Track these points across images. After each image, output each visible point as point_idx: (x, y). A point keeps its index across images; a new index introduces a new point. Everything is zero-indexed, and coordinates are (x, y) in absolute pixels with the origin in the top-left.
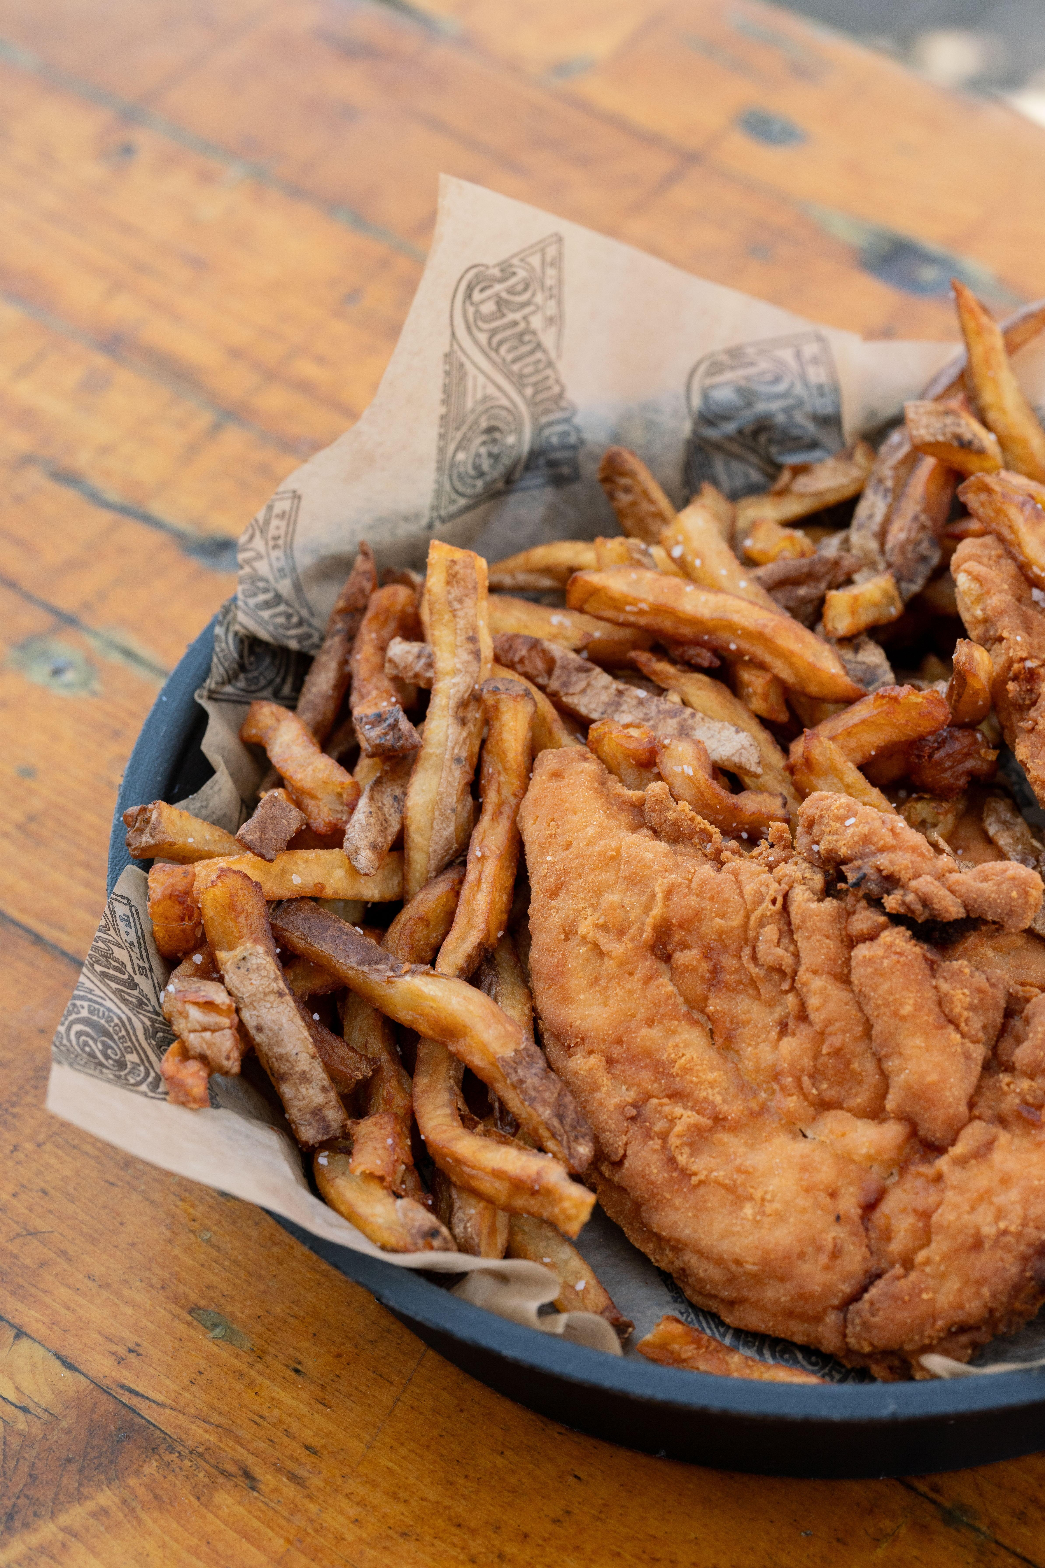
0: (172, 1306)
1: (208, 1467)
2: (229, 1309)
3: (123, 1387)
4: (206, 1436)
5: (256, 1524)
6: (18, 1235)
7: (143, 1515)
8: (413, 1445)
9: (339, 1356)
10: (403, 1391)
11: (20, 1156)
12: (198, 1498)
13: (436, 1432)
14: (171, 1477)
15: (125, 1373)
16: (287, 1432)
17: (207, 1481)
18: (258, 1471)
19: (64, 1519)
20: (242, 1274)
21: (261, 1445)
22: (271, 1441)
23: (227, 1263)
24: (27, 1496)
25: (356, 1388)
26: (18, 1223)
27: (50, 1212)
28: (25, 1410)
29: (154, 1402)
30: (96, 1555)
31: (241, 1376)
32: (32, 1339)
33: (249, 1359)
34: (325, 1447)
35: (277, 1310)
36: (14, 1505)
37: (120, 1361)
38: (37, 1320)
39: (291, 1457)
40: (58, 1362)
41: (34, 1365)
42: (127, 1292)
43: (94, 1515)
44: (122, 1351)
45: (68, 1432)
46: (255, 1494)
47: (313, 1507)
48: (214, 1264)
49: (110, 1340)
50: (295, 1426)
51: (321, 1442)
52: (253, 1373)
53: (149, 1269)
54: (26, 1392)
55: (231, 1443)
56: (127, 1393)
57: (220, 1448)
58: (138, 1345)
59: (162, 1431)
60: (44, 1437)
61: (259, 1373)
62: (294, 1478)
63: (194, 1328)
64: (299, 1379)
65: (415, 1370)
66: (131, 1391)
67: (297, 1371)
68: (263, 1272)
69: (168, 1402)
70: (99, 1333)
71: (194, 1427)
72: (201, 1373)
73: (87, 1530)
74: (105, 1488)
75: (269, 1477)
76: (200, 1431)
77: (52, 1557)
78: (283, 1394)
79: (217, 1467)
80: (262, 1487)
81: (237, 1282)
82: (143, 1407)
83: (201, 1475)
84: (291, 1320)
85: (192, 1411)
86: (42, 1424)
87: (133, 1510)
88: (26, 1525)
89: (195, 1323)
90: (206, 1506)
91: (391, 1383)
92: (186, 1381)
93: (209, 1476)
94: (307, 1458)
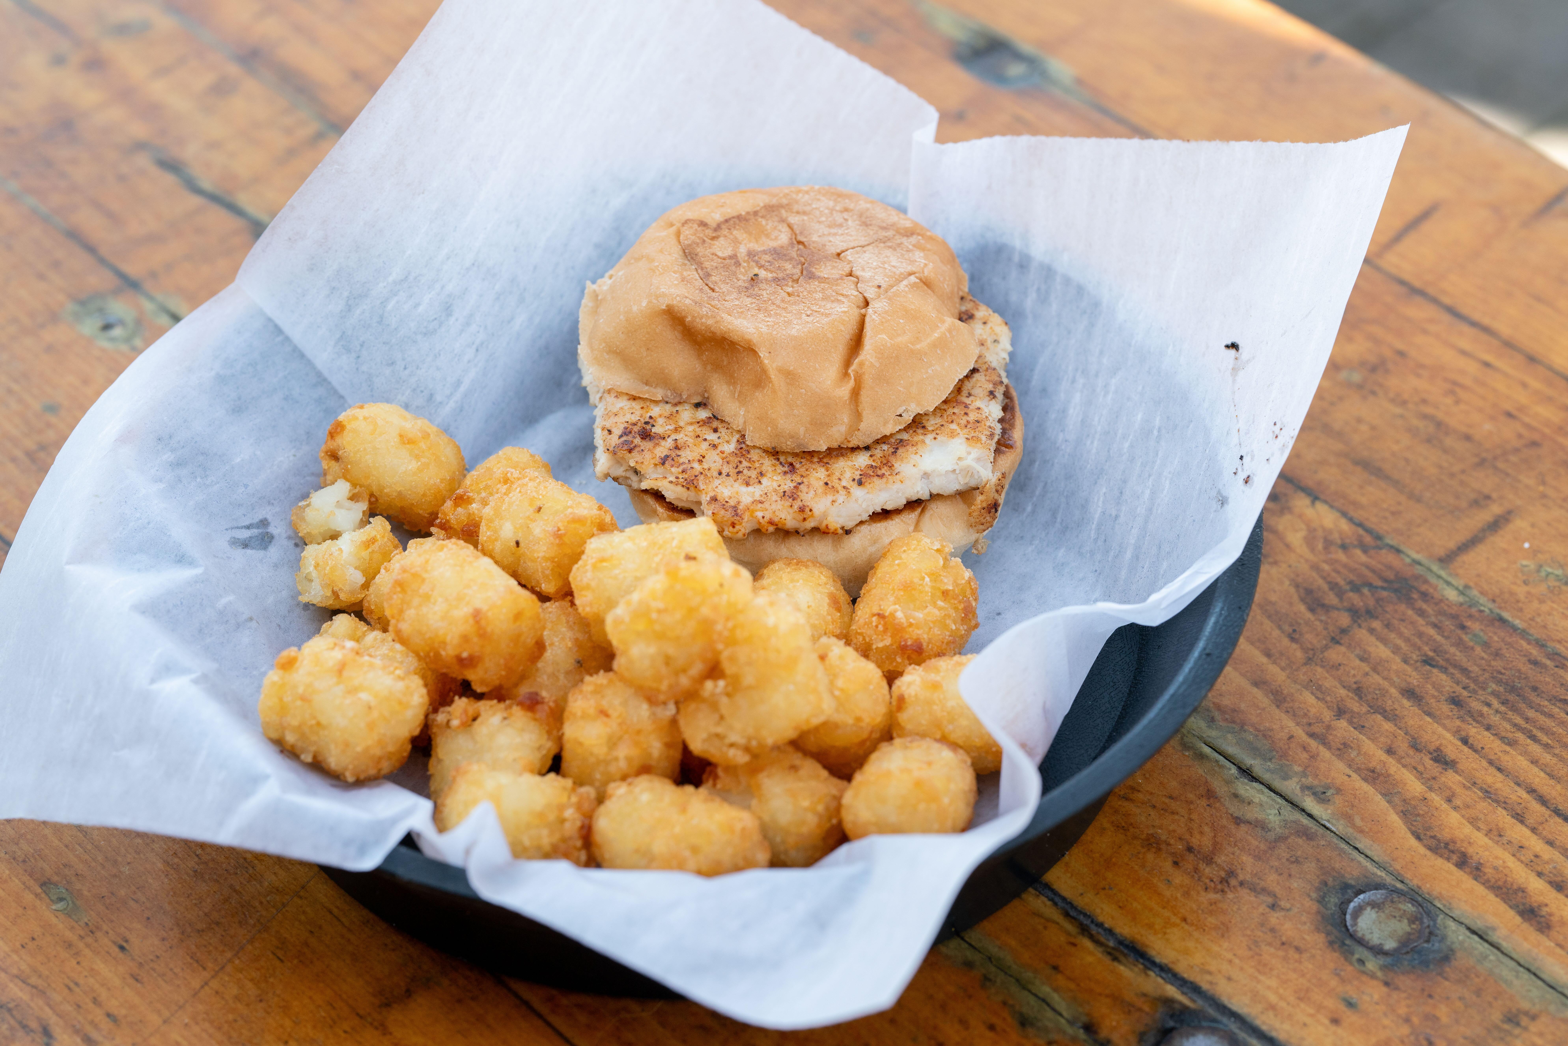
0: (26, 878)
1: (12, 1022)
2: (78, 886)
4: (20, 994)
8: (207, 1025)
9: (163, 939)
10: (213, 977)
13: (231, 1017)
16: (95, 1001)
17: (8, 1033)
18: (57, 1031)
20: (100, 858)
21: (68, 1008)
22: (79, 1006)
23: (89, 847)
25: (171, 970)
31: (69, 945)
33: (82, 933)
34: (125, 1016)
35: (123, 892)
39: (92, 1022)
48: (77, 846)
50: (104, 994)
51: (123, 1012)
52: (81, 945)
53: (17, 844)
55: (41, 1003)
57: (29, 1006)
61: (88, 946)
63: (41, 899)
64: (121, 955)
65: (230, 961)
67: (122, 948)
68: (120, 859)
71: (11, 985)
72: (33, 939)
75: (65, 1037)
76: (16, 989)
78: (102, 966)
79: (20, 1023)
81: (93, 864)
84: (132, 903)
85: (15, 971)
89: (43, 895)
91: (204, 969)
92: (18, 945)
93: (11, 1029)
94: (105, 1024)
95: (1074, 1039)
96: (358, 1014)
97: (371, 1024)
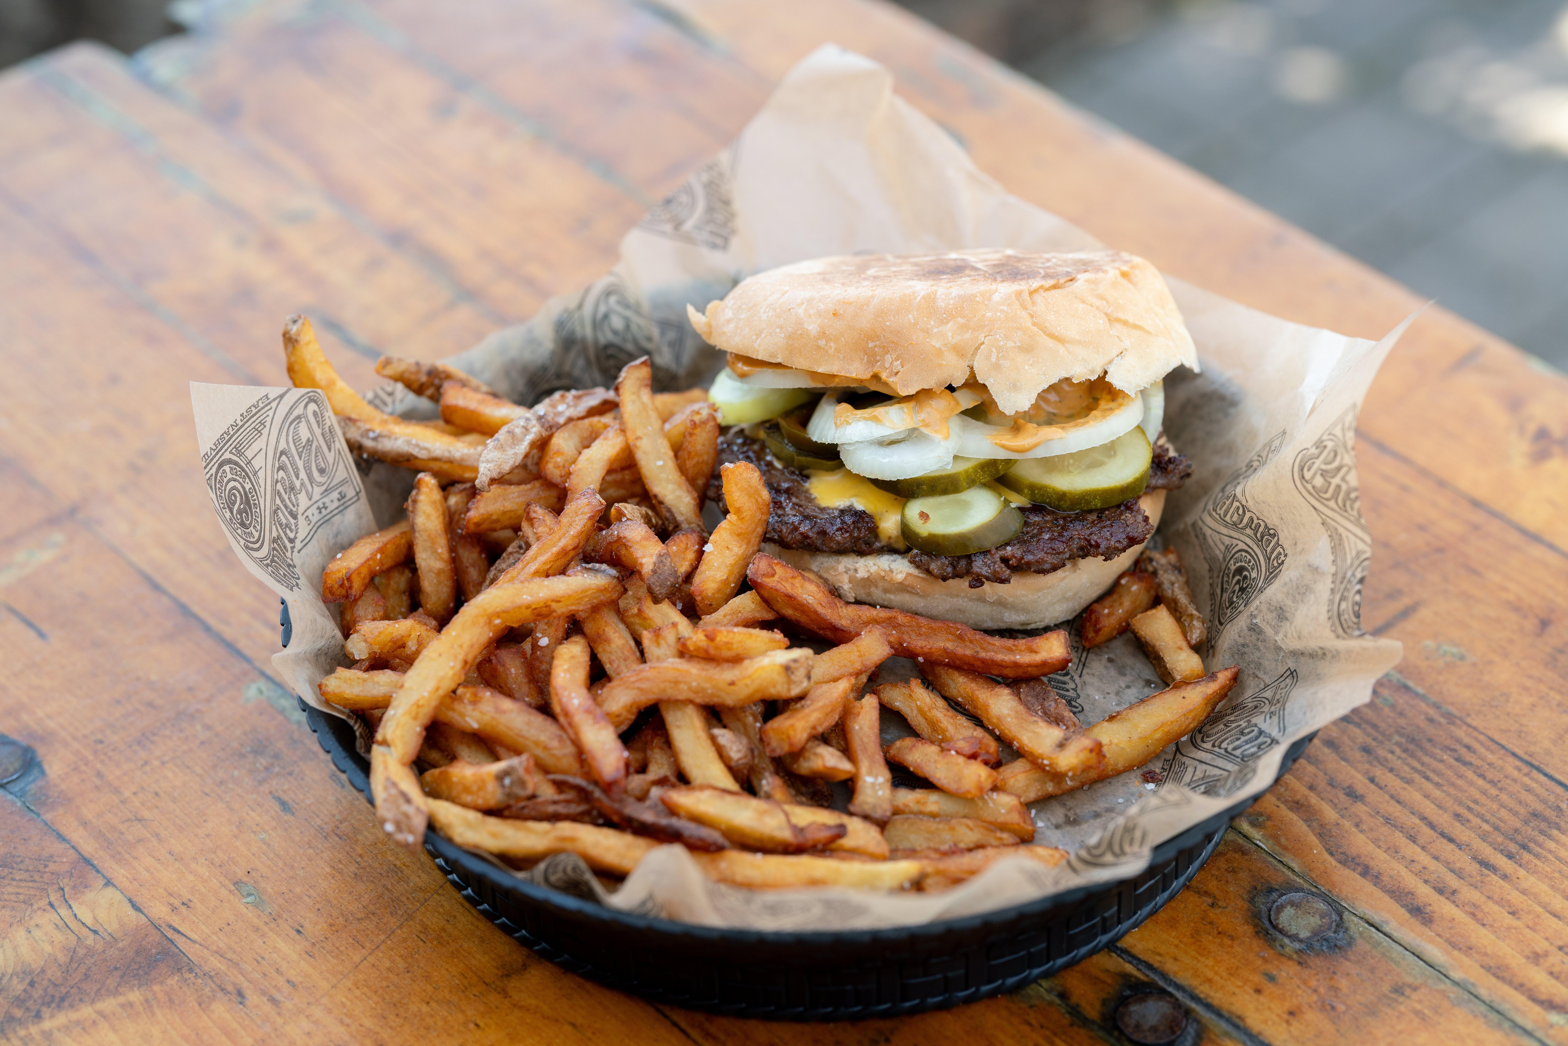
0: (222, 879)
1: (213, 985)
2: (263, 885)
3: (170, 926)
4: (219, 965)
5: (235, 1025)
6: (129, 820)
7: (156, 1010)
8: (365, 989)
9: (331, 925)
10: (370, 954)
11: (147, 768)
12: (200, 1005)
13: (384, 984)
14: (185, 989)
15: (175, 917)
16: (278, 971)
17: (210, 994)
18: (248, 993)
19: (100, 1006)
20: (280, 864)
21: (257, 976)
22: (265, 975)
23: (271, 856)
24: (79, 988)
25: (337, 948)
26: (131, 812)
27: (157, 807)
28: (95, 932)
29: (189, 939)
30: (115, 1031)
31: (257, 929)
32: (116, 887)
33: (267, 920)
34: (301, 983)
35: (298, 890)
36: (68, 992)
37: (174, 909)
38: (123, 876)
39: (275, 986)
40: (129, 905)
41: (111, 905)
42: (193, 866)
43: (122, 1006)
44: (177, 903)
45: (122, 950)
46: (241, 1006)
47: (279, 1021)
48: (262, 855)
49: (172, 895)
50: (284, 966)
51: (300, 979)
52: (266, 929)
53: (215, 853)
54: (100, 921)
55: (236, 972)
56: (172, 931)
57: (226, 974)
58: (190, 901)
59: (188, 958)
60: (104, 951)
61: (271, 930)
62: (273, 1000)
63: (234, 895)
64: (298, 937)
65: (383, 942)
66: (175, 930)
67: (299, 932)
68: (296, 865)
69: (199, 940)
70: (165, 889)
71: (212, 958)
72: (229, 924)
73: (114, 1014)
74: (135, 989)
75: (255, 997)
76: (216, 962)
77: (84, 1029)
78: (283, 945)
79: (220, 987)
80: (247, 1003)
81: (275, 868)
82: (180, 941)
83: (207, 990)
84: (305, 898)
85: (215, 948)
86: (105, 943)
87: (151, 1007)
88: (71, 1006)
89: (236, 892)
90: (204, 1010)
91: (363, 948)
92: (217, 929)
93: (213, 991)
94: (286, 988)
95: (1051, 1004)
96: (484, 982)
97: (495, 990)
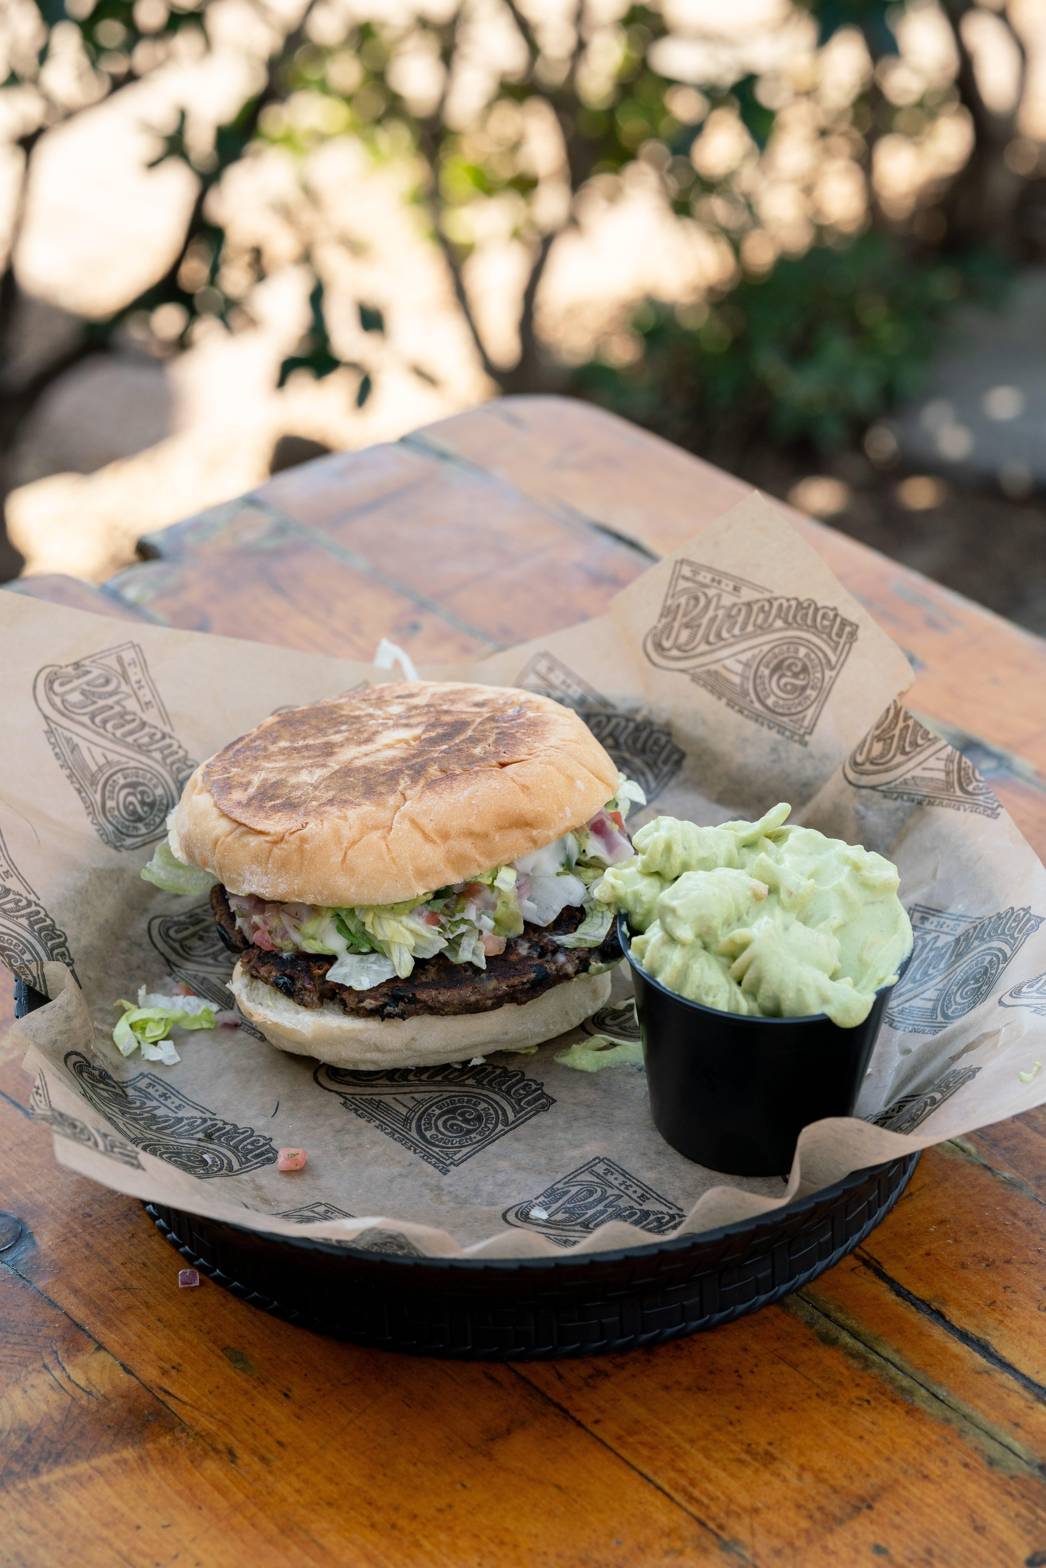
0: (210, 1345)
1: (205, 1445)
2: (250, 1351)
3: (161, 1388)
4: (210, 1426)
5: (228, 1483)
6: (118, 1288)
7: (150, 1467)
8: (353, 1451)
9: (318, 1390)
10: (357, 1417)
11: (135, 1241)
12: (192, 1462)
13: (372, 1445)
14: (178, 1447)
15: (165, 1380)
17: (202, 1453)
18: (239, 1451)
19: (95, 1462)
20: (267, 1332)
21: (247, 1436)
22: (255, 1435)
23: (258, 1323)
24: (74, 1445)
25: (325, 1411)
26: (120, 1281)
27: (145, 1277)
28: (89, 1393)
29: (180, 1401)
30: (111, 1486)
31: (246, 1393)
32: (108, 1351)
33: (255, 1384)
34: (291, 1443)
35: (285, 1356)
36: (64, 1449)
37: (164, 1372)
38: (114, 1341)
40: (121, 1368)
41: (104, 1367)
42: (182, 1332)
43: (117, 1462)
44: (167, 1366)
45: (115, 1410)
46: (233, 1465)
47: (271, 1479)
48: (249, 1323)
49: (162, 1359)
50: (273, 1428)
51: (289, 1440)
52: (254, 1392)
53: (203, 1320)
54: (94, 1382)
55: (226, 1432)
56: (163, 1393)
57: (217, 1434)
58: (180, 1365)
59: (180, 1419)
60: (97, 1411)
61: (259, 1393)
62: (263, 1459)
63: (222, 1360)
64: (285, 1400)
65: (370, 1406)
66: (166, 1392)
67: (286, 1395)
68: (282, 1333)
69: (190, 1402)
70: (156, 1354)
71: (203, 1419)
72: (218, 1387)
73: (109, 1470)
74: (130, 1447)
75: (246, 1456)
76: (207, 1423)
77: (81, 1484)
78: (271, 1407)
79: (211, 1445)
80: (239, 1462)
81: (262, 1336)
82: (171, 1403)
83: (199, 1449)
84: (292, 1364)
85: (205, 1410)
86: (98, 1403)
87: (145, 1463)
88: (68, 1462)
89: (224, 1357)
90: (196, 1468)
91: (350, 1411)
92: (206, 1391)
93: (204, 1450)
94: (276, 1448)
95: (1032, 1476)
96: (470, 1446)
97: (480, 1453)
